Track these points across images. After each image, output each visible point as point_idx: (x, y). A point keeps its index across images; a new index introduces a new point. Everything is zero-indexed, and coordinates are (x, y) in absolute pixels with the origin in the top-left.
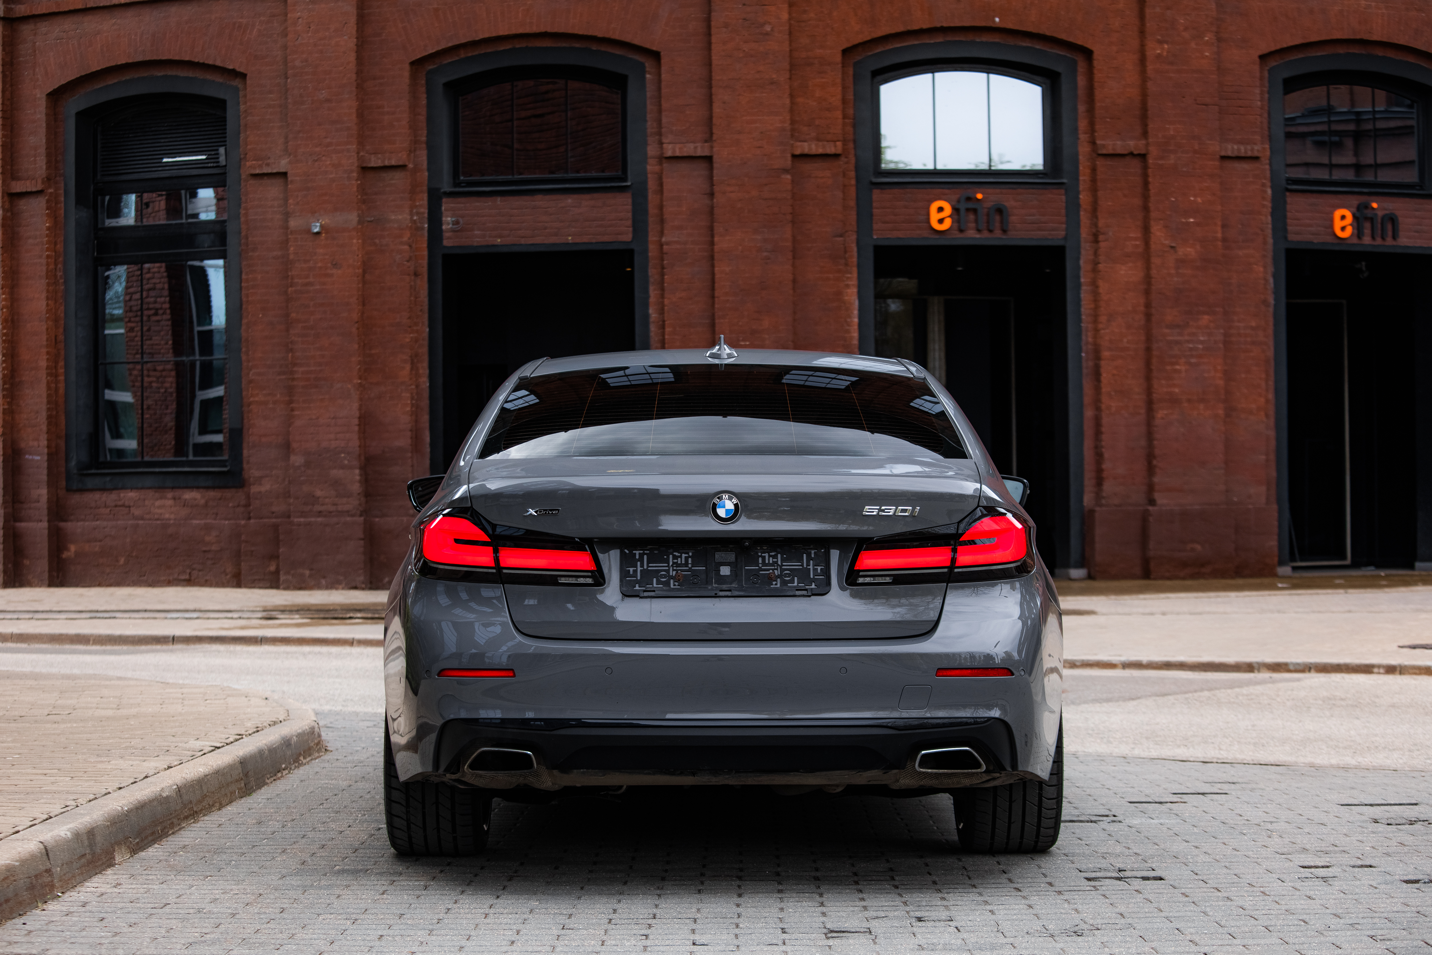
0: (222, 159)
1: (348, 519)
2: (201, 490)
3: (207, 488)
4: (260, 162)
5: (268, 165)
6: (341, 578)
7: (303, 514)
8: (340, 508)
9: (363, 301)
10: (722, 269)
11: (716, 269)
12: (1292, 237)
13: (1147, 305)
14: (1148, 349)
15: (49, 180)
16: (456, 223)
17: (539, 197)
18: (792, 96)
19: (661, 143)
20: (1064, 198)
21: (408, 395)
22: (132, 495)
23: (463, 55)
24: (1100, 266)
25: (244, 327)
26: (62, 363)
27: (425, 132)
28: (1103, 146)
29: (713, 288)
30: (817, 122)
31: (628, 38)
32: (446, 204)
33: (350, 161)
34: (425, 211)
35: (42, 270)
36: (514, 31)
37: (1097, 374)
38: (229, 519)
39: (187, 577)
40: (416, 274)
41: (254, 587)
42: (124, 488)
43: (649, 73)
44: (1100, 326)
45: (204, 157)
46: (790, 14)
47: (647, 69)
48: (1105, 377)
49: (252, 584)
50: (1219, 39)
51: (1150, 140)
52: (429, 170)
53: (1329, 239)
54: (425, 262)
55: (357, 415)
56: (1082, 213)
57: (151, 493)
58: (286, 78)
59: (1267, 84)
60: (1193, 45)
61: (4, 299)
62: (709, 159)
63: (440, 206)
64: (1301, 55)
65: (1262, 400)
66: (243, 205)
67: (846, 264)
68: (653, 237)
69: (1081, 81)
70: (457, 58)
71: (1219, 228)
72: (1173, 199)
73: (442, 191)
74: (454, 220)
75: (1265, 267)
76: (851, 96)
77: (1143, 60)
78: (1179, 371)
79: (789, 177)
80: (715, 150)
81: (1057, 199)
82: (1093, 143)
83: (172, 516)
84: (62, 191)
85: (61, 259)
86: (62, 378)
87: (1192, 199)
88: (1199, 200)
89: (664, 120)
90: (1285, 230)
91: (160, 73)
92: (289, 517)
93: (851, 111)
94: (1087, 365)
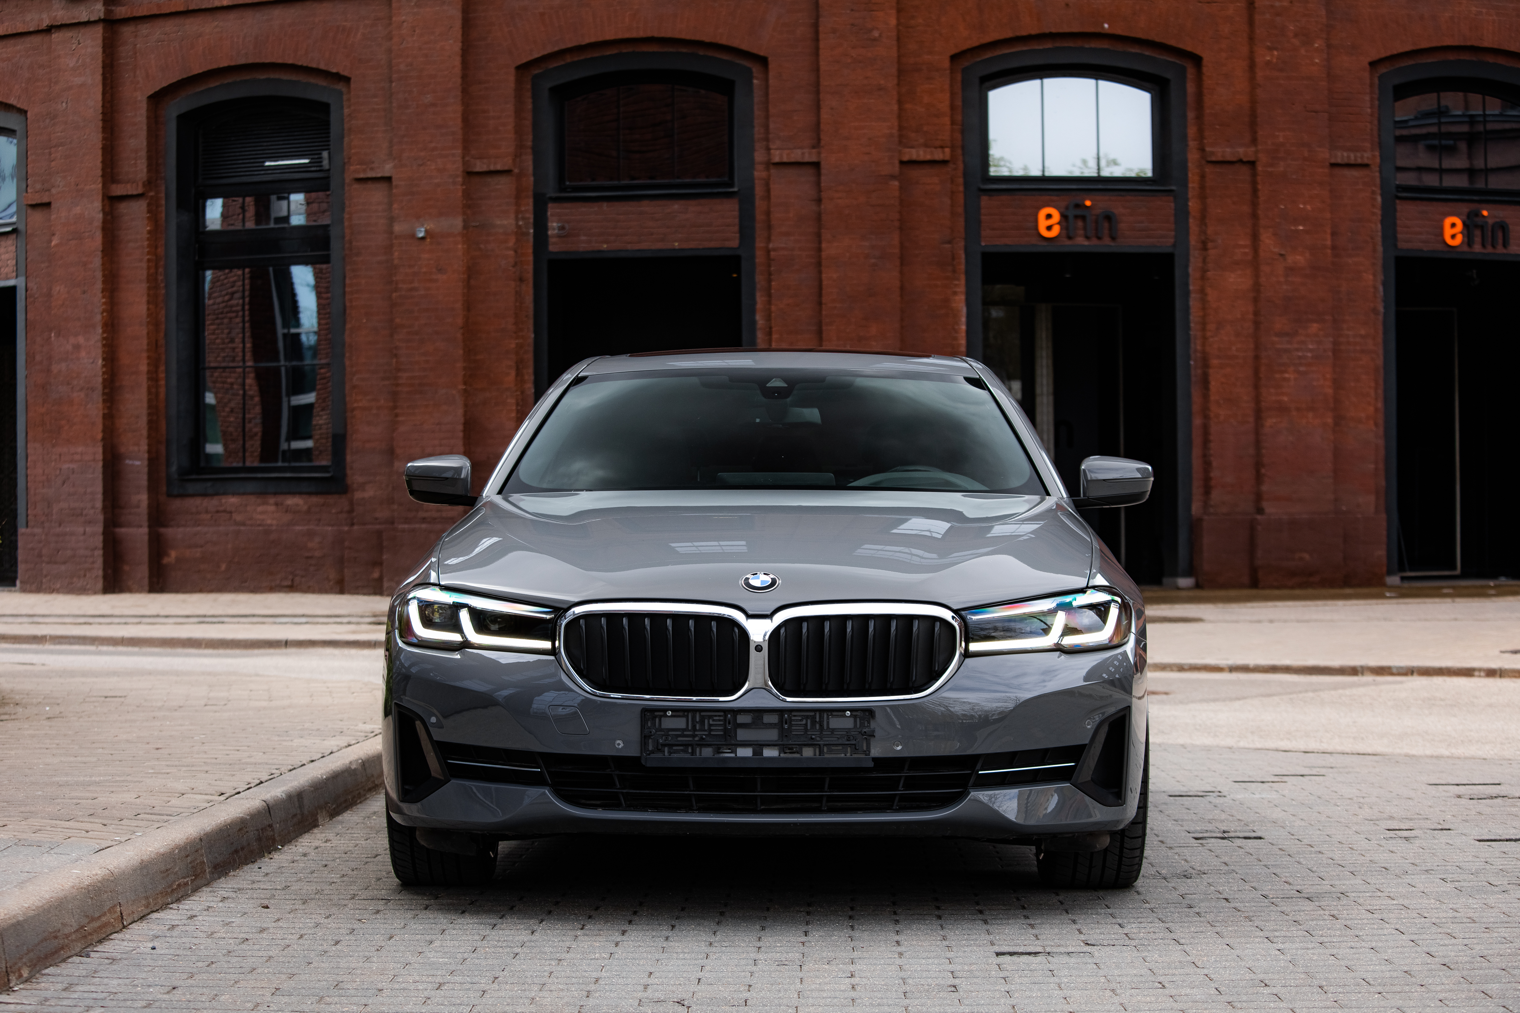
0: (325, 163)
2: (304, 496)
3: (310, 494)
4: (364, 167)
5: (372, 169)
7: (406, 521)
8: (443, 515)
9: (468, 306)
10: (830, 275)
11: (824, 276)
12: (1401, 245)
13: (1256, 313)
14: (1257, 358)
15: (150, 183)
16: (562, 228)
17: (645, 202)
18: (900, 102)
19: (768, 149)
20: (1172, 205)
21: (513, 401)
22: (233, 500)
23: (569, 59)
24: (1209, 274)
25: (347, 332)
26: (162, 368)
27: (530, 137)
28: (1212, 153)
29: (820, 295)
30: (925, 128)
31: (735, 43)
32: (552, 210)
33: (455, 166)
34: (530, 216)
35: (143, 274)
36: (621, 35)
37: (1205, 382)
38: (332, 525)
39: (289, 583)
40: (521, 280)
41: (358, 594)
42: (225, 493)
43: (757, 79)
44: (1209, 334)
45: (306, 161)
46: (898, 19)
47: (755, 74)
48: (1213, 385)
49: (356, 590)
50: (1329, 46)
51: (1260, 147)
52: (534, 175)
53: (1440, 247)
54: (530, 268)
55: (462, 420)
56: (1191, 220)
57: (252, 499)
58: (391, 82)
59: (1377, 91)
60: (1303, 51)
61: (104, 303)
62: (816, 165)
63: (546, 211)
64: (1411, 62)
65: (1371, 409)
66: (347, 210)
67: (954, 271)
68: (760, 244)
69: (1191, 88)
70: (562, 63)
71: (1329, 237)
72: (1282, 207)
73: (548, 196)
74: (559, 225)
75: (1374, 275)
76: (959, 103)
77: (1252, 66)
78: (1288, 380)
79: (896, 183)
80: (823, 155)
81: (1166, 206)
82: (1202, 149)
83: (274, 522)
84: (163, 195)
85: (162, 263)
86: (162, 383)
87: (1302, 206)
88: (1309, 207)
89: (772, 126)
90: (1395, 238)
91: (263, 76)
92: (393, 523)
93: (959, 118)
94: (1196, 373)
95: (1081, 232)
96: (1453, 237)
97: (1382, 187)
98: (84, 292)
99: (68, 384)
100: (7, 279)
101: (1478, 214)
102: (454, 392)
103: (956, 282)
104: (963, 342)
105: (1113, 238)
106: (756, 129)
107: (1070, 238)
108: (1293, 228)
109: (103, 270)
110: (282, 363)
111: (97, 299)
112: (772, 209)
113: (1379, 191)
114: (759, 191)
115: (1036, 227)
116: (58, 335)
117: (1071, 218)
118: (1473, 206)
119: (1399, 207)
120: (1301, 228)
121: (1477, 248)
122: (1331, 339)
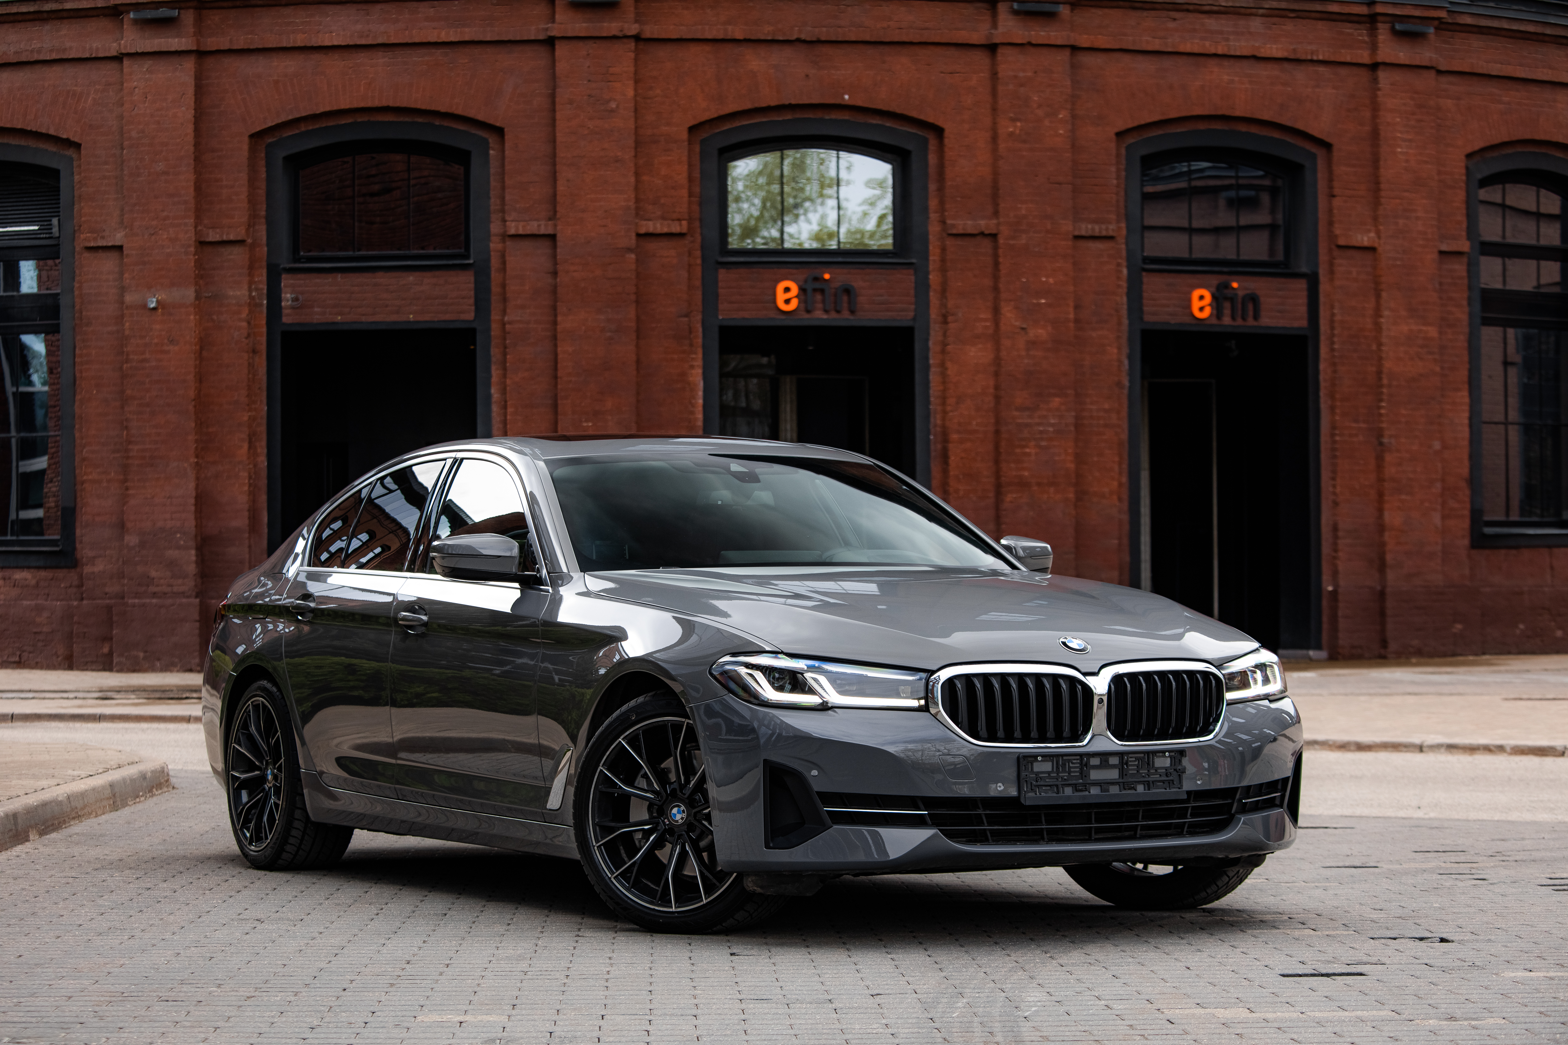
0: (55, 230)
1: (184, 600)
2: (32, 570)
3: (38, 568)
4: (95, 235)
5: (103, 238)
6: (176, 660)
7: (137, 595)
8: (175, 589)
9: (200, 378)
10: (565, 349)
11: (559, 349)
12: (1147, 318)
13: (997, 388)
14: (997, 432)
16: (296, 299)
17: (380, 274)
18: (637, 174)
19: (504, 221)
20: (913, 278)
21: (246, 474)
23: (303, 128)
24: (949, 348)
25: (77, 404)
27: (264, 206)
28: (953, 226)
29: (556, 369)
30: (662, 201)
31: (471, 113)
32: (286, 281)
33: (188, 236)
34: (264, 287)
36: (355, 105)
37: (945, 456)
38: (61, 600)
39: (17, 659)
40: (254, 351)
41: (87, 670)
43: (493, 150)
44: (949, 408)
45: (36, 228)
46: (636, 90)
47: (491, 145)
48: (953, 460)
49: (85, 666)
50: (1074, 117)
51: (1001, 220)
52: (268, 245)
53: (1187, 320)
54: (264, 339)
55: (194, 494)
56: (931, 294)
58: (122, 149)
59: (1124, 161)
60: (1047, 123)
62: (552, 237)
63: (280, 283)
64: (1160, 132)
65: (1115, 483)
66: (77, 278)
67: (691, 345)
68: (495, 316)
69: (932, 159)
70: (297, 131)
71: (1071, 310)
72: (1024, 280)
73: (281, 266)
74: (293, 296)
75: (1119, 348)
76: (697, 174)
77: (995, 138)
78: (1029, 454)
79: (633, 256)
80: (559, 228)
81: (906, 279)
82: (943, 222)
83: (2, 597)
87: (1044, 279)
88: (1051, 280)
89: (508, 197)
90: (1141, 311)
92: (123, 598)
93: (697, 190)
94: (936, 448)
95: (820, 306)
96: (1201, 309)
97: (1128, 259)
101: (1227, 286)
102: (186, 465)
103: (694, 356)
104: (700, 416)
105: (852, 312)
106: (492, 200)
107: (808, 311)
108: (1035, 301)
112: (507, 282)
113: (1124, 263)
114: (495, 263)
115: (774, 301)
117: (809, 292)
118: (1223, 278)
119: (1145, 280)
120: (1043, 301)
121: (1227, 320)
122: (1073, 414)
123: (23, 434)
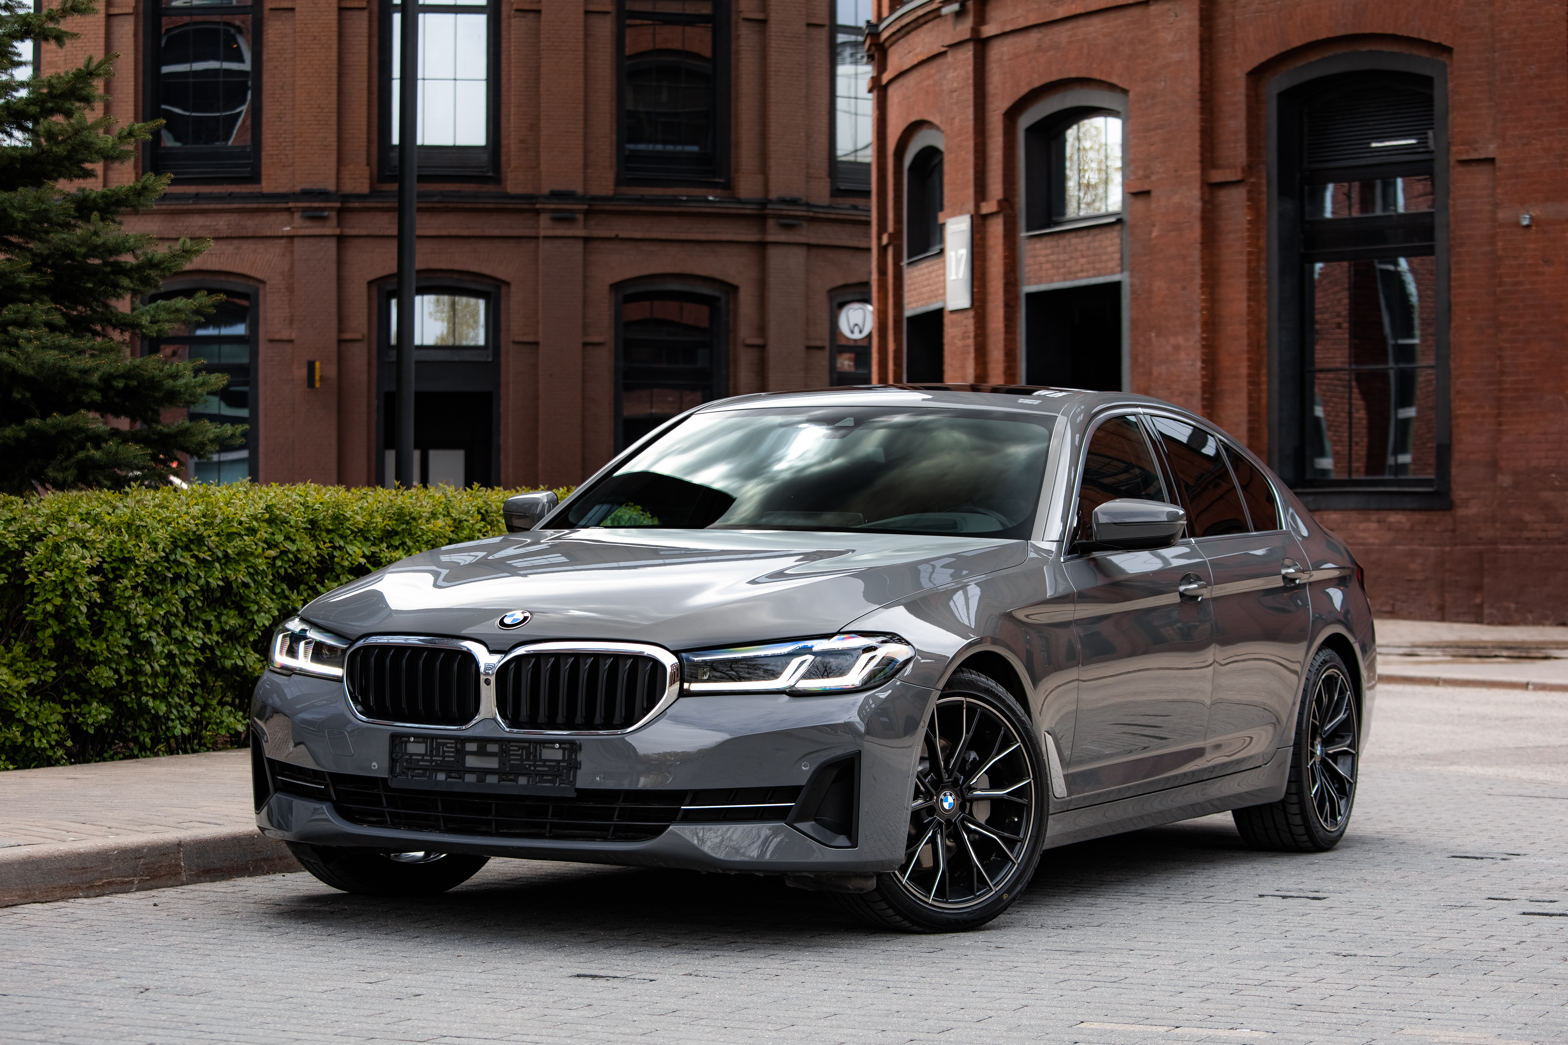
0: (1431, 144)
1: (1558, 547)
2: (1407, 513)
3: (1413, 510)
4: (1468, 147)
5: (1475, 150)
6: (1549, 613)
7: (1510, 541)
8: (1550, 534)
15: (1250, 168)
22: (1335, 516)
25: (1452, 332)
26: (1264, 371)
33: (1561, 145)
35: (1242, 268)
38: (1435, 545)
42: (1327, 509)
45: (1414, 141)
49: (1456, 618)
57: (1354, 515)
58: (1494, 52)
61: (1204, 300)
66: (1451, 195)
83: (1377, 541)
84: (1264, 181)
85: (1264, 256)
86: (1264, 387)
91: (1364, 49)
92: (1495, 543)
98: (1184, 288)
99: (1168, 388)
100: (1113, 273)
109: (1203, 264)
110: (1391, 364)
111: (1195, 295)
116: (1158, 335)
123: (1402, 365)
